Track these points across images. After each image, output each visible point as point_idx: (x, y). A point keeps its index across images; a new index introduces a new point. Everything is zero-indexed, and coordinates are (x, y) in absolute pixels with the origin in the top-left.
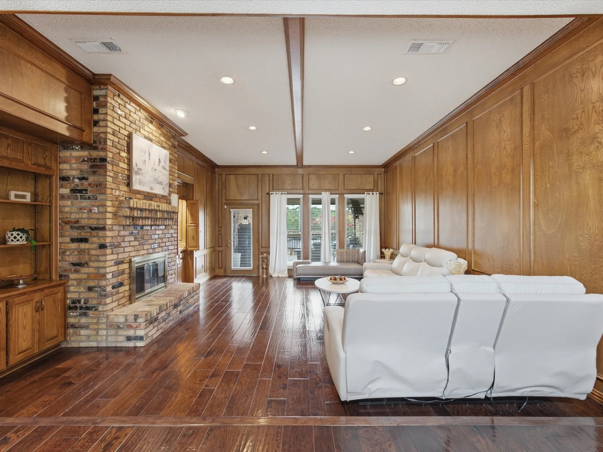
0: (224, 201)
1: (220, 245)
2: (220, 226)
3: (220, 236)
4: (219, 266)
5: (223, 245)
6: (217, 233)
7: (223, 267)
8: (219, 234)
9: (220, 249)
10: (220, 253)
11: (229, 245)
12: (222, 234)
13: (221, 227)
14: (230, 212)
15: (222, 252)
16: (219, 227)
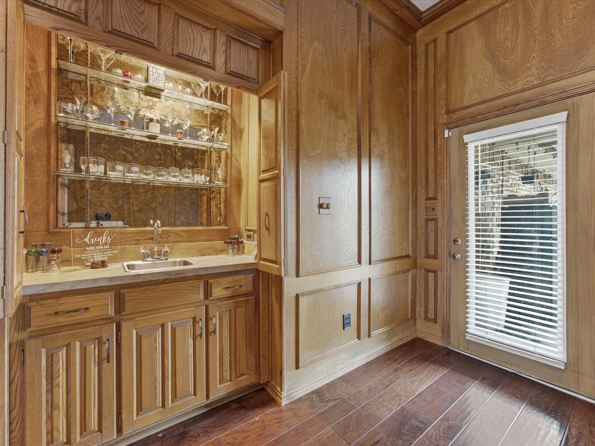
0: (443, 119)
1: (432, 252)
2: (431, 195)
3: (431, 225)
4: (426, 312)
5: (439, 252)
6: (422, 217)
7: (439, 320)
8: (428, 220)
9: (431, 263)
10: (431, 275)
11: (458, 256)
12: (435, 220)
13: (435, 198)
14: (464, 146)
15: (435, 272)
16: (428, 199)
